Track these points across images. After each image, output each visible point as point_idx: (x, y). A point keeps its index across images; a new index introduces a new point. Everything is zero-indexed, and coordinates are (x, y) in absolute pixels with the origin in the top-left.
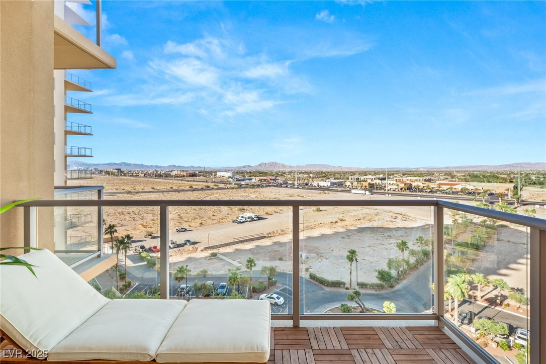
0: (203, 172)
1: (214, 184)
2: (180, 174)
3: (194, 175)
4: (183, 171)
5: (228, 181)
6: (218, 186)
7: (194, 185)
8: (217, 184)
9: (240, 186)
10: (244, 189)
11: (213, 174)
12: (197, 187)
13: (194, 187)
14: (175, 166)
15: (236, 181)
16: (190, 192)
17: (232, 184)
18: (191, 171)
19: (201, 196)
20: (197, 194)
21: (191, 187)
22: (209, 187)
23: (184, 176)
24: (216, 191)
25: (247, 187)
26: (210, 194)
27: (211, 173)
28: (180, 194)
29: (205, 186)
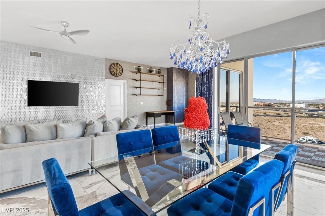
0: (277, 103)
1: (284, 112)
2: (259, 104)
3: (269, 105)
4: (262, 102)
5: (299, 111)
6: (288, 114)
7: (268, 112)
8: (287, 113)
9: (311, 116)
10: (314, 118)
11: (287, 105)
12: (270, 114)
13: (267, 114)
14: (256, 99)
15: (308, 111)
16: (264, 117)
17: (302, 113)
18: (268, 103)
19: (272, 120)
20: (269, 119)
21: (265, 113)
22: (280, 114)
23: (261, 106)
24: (286, 118)
25: (318, 117)
26: (280, 119)
27: (285, 104)
28: (256, 118)
29: (277, 114)
